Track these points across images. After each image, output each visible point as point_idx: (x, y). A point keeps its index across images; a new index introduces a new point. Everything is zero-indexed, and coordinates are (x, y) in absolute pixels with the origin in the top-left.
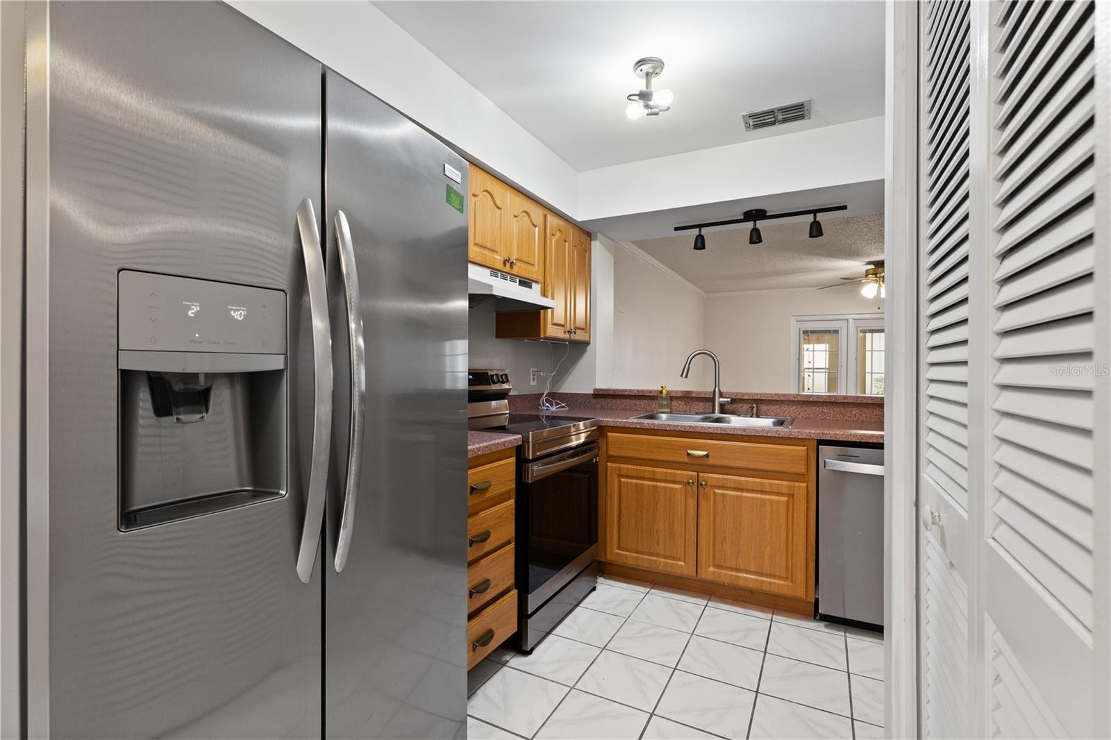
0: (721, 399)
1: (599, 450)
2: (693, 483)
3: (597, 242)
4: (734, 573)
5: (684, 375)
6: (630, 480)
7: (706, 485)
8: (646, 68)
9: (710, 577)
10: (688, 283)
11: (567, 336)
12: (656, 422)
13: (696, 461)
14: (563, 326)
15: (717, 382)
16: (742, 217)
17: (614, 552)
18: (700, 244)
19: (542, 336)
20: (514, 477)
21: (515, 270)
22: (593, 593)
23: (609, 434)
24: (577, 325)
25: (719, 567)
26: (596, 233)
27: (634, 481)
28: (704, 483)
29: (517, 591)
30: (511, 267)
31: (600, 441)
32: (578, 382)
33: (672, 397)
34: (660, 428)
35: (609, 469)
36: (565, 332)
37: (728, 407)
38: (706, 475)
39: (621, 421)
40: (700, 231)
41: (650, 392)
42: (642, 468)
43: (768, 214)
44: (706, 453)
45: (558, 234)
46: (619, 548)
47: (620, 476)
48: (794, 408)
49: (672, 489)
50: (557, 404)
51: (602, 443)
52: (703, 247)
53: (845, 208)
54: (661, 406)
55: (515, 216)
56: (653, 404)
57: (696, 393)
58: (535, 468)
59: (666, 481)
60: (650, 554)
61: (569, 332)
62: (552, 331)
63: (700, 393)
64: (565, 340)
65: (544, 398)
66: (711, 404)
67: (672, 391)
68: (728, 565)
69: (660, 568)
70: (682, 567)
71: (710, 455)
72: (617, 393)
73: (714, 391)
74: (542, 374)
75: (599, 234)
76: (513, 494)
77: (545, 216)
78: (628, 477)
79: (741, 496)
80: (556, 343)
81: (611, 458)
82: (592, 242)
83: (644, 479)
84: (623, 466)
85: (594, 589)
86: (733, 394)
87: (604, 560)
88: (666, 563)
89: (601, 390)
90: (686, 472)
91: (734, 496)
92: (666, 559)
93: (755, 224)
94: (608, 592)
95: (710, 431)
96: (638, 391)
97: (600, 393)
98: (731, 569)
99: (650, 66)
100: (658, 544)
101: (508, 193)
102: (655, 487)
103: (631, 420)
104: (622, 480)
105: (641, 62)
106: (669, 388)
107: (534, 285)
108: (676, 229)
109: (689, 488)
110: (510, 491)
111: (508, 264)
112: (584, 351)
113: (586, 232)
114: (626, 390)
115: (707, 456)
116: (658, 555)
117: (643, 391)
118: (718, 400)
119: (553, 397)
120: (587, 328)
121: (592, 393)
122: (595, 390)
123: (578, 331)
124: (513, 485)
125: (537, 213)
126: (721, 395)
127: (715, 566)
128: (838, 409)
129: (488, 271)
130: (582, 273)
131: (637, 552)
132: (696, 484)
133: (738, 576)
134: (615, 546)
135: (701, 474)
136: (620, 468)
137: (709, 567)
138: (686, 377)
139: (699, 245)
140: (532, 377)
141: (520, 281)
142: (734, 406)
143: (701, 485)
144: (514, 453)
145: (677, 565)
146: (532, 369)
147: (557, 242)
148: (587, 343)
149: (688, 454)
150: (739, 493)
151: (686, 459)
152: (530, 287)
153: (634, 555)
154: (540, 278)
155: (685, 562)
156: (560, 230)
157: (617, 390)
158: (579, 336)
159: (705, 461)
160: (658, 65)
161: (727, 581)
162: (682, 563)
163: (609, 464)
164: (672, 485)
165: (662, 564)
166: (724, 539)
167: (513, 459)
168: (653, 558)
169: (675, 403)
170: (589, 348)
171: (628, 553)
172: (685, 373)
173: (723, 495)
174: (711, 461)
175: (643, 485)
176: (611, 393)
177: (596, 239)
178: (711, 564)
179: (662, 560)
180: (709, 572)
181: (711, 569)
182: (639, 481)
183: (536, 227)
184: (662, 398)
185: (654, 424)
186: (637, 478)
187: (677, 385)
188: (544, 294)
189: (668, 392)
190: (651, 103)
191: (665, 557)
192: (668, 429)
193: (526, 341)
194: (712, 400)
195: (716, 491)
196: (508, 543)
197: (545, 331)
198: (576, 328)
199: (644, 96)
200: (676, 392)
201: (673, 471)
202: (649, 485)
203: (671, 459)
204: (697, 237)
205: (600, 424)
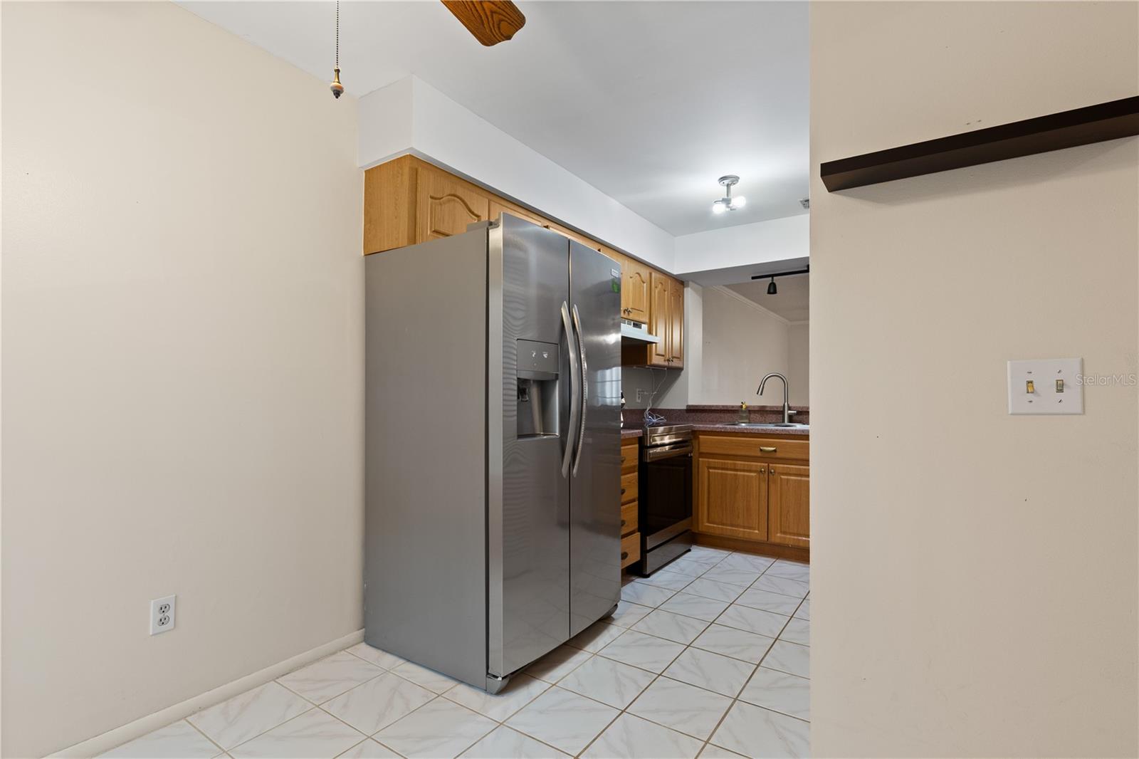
0: (790, 412)
1: (693, 447)
2: (764, 471)
3: (689, 289)
4: (796, 537)
5: (759, 393)
6: (716, 471)
7: (774, 472)
8: (726, 182)
9: (778, 541)
10: (772, 313)
11: (666, 364)
12: (737, 427)
13: (767, 455)
14: (663, 356)
15: (786, 398)
16: (806, 269)
17: (705, 525)
18: (772, 289)
19: (649, 363)
20: (637, 457)
21: (631, 316)
22: (689, 553)
23: (700, 437)
24: (674, 355)
25: (785, 533)
26: (688, 281)
27: (720, 471)
28: (772, 471)
29: (639, 533)
30: (629, 314)
31: (693, 441)
32: (674, 400)
33: (750, 411)
34: (739, 431)
35: (701, 463)
36: (665, 360)
37: (795, 418)
38: (774, 465)
39: (710, 427)
40: (773, 280)
41: (733, 407)
42: (726, 461)
44: (774, 449)
45: (660, 286)
46: (709, 522)
47: (709, 468)
49: (748, 476)
50: (657, 417)
51: (695, 443)
52: (775, 292)
54: (742, 418)
55: (631, 277)
56: (735, 416)
57: (770, 407)
58: (651, 452)
59: (744, 471)
60: (732, 525)
61: (668, 360)
62: (656, 360)
63: (773, 407)
64: (664, 367)
65: (647, 412)
66: (781, 416)
67: (750, 406)
68: (791, 531)
69: (740, 535)
70: (757, 534)
71: (778, 450)
72: (706, 408)
73: (784, 405)
74: (645, 393)
75: (690, 283)
76: (637, 468)
77: (651, 274)
78: (715, 468)
79: (801, 480)
80: (658, 369)
81: (702, 455)
82: (685, 289)
83: (727, 469)
84: (711, 460)
85: (689, 550)
86: (800, 407)
87: (697, 531)
88: (744, 532)
89: (692, 406)
90: (759, 464)
91: (795, 480)
92: (744, 528)
94: (699, 553)
95: (778, 432)
96: (723, 406)
97: (692, 408)
98: (794, 534)
99: (729, 181)
100: (739, 518)
101: (626, 261)
102: (736, 475)
103: (717, 426)
104: (711, 471)
105: (723, 178)
106: (747, 404)
107: (643, 325)
108: (753, 278)
109: (762, 476)
110: (635, 466)
111: (626, 313)
112: (679, 375)
113: (680, 282)
114: (713, 406)
115: (775, 451)
116: (738, 526)
117: (727, 406)
118: (787, 412)
119: (654, 412)
120: (681, 357)
121: (685, 408)
122: (687, 406)
123: (674, 360)
124: (636, 462)
125: (645, 272)
126: (790, 408)
127: (781, 532)
130: (677, 309)
131: (723, 524)
132: (767, 473)
133: (799, 540)
134: (705, 520)
135: (771, 465)
136: (708, 462)
137: (777, 533)
138: (761, 394)
139: (772, 291)
140: (637, 396)
141: (634, 324)
142: (801, 417)
143: (771, 472)
144: (637, 441)
145: (753, 533)
146: (638, 390)
147: (659, 292)
148: (681, 369)
149: (761, 450)
150: (799, 478)
151: (759, 454)
152: (640, 328)
153: (720, 526)
154: (647, 321)
155: (759, 530)
156: (661, 283)
157: (705, 406)
158: (675, 363)
159: (773, 455)
160: (735, 179)
161: (791, 543)
162: (757, 531)
163: (700, 459)
164: (749, 474)
165: (741, 532)
166: (788, 512)
167: (637, 446)
168: (734, 528)
169: (752, 416)
170: (683, 373)
171: (715, 526)
172: (761, 391)
173: (788, 479)
174: (779, 455)
175: (727, 474)
176: (701, 408)
177: (688, 286)
178: (779, 531)
179: (741, 529)
180: (777, 537)
181: (779, 535)
182: (723, 471)
183: (644, 283)
184: (742, 411)
185: (735, 429)
186: (723, 469)
187: (755, 401)
188: (650, 332)
189: (747, 407)
190: (731, 205)
191: (744, 527)
192: (745, 431)
193: (635, 367)
194: (783, 412)
195: (782, 477)
196: (634, 501)
197: (651, 361)
198: (673, 357)
199: (727, 201)
200: (754, 407)
201: (749, 463)
202: (731, 474)
203: (747, 454)
204: (770, 284)
205: (694, 429)
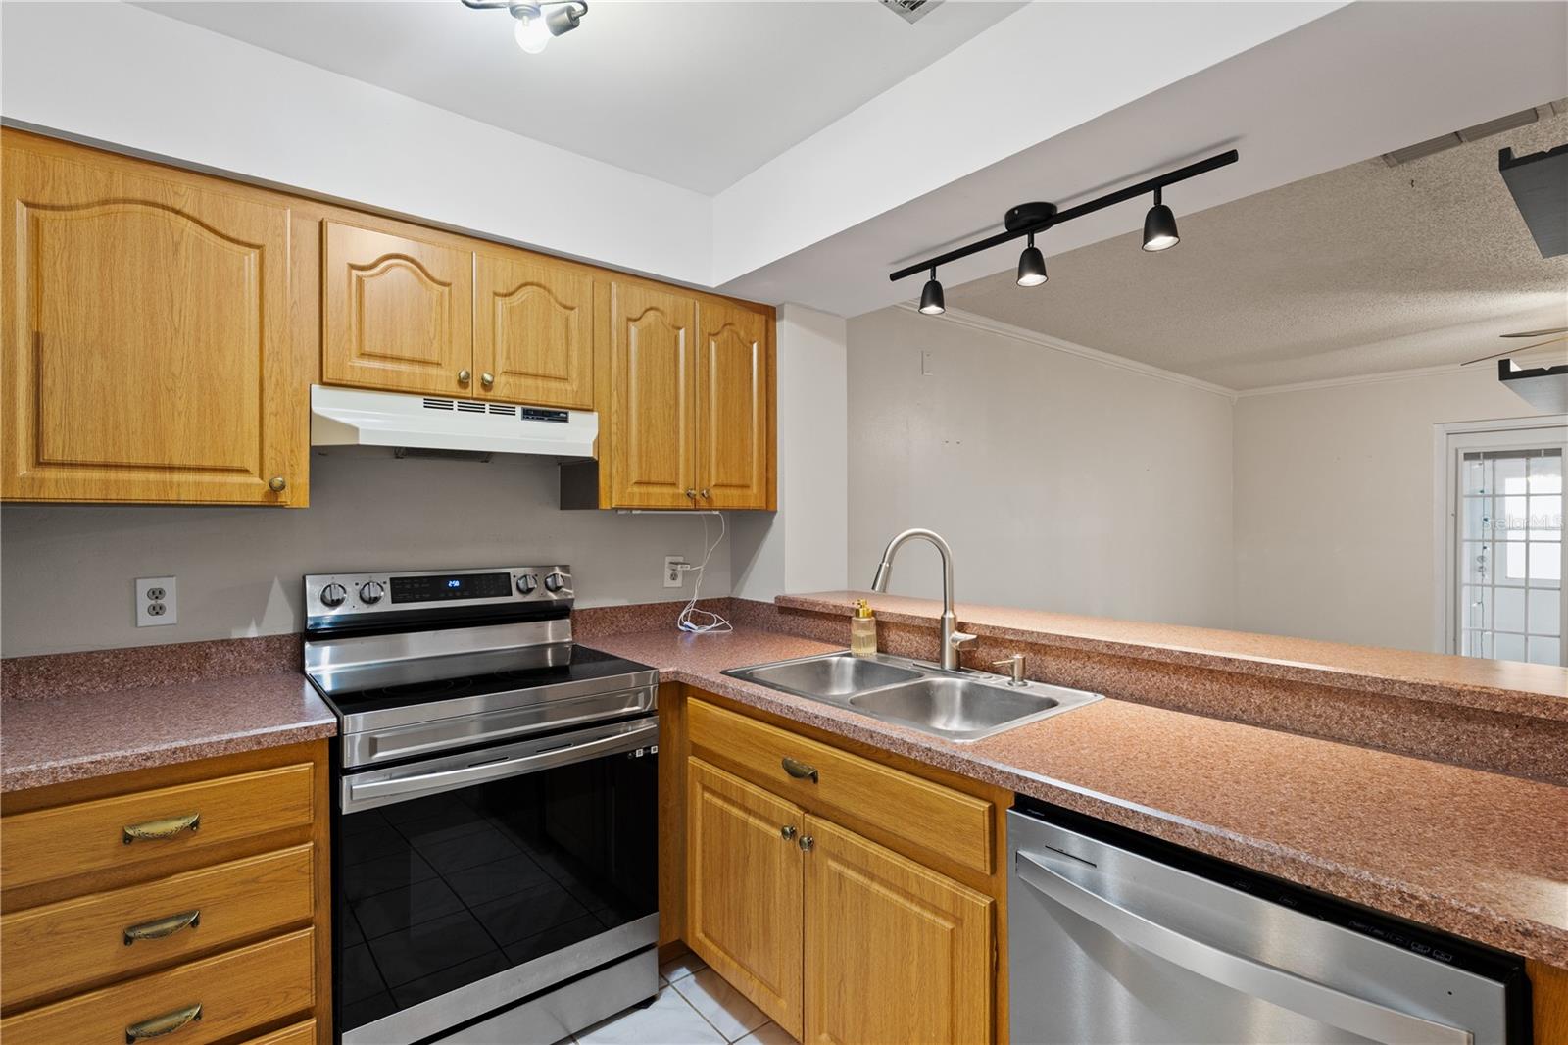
3: (787, 323)
6: (714, 799)
7: (812, 844)
11: (684, 503)
13: (800, 787)
14: (670, 484)
16: (1003, 230)
17: (697, 937)
18: (930, 300)
19: (604, 505)
21: (501, 392)
23: (690, 703)
24: (721, 482)
25: (836, 1039)
26: (782, 305)
27: (719, 803)
28: (805, 839)
30: (487, 387)
32: (760, 580)
34: (748, 701)
36: (676, 497)
37: (982, 654)
38: (815, 821)
40: (933, 273)
42: (731, 779)
43: (1060, 210)
45: (650, 316)
46: (703, 930)
47: (703, 786)
48: (1114, 671)
53: (1231, 157)
55: (500, 295)
60: (740, 962)
61: (690, 495)
65: (691, 609)
69: (752, 997)
71: (819, 777)
72: (805, 607)
73: (944, 617)
74: (689, 567)
75: (787, 310)
79: (868, 890)
81: (694, 748)
82: (778, 324)
83: (731, 801)
84: (707, 767)
85: (648, 1001)
88: (759, 989)
90: (787, 805)
91: (858, 884)
92: (761, 982)
93: (1031, 241)
95: (818, 723)
100: (749, 948)
102: (745, 823)
104: (705, 795)
107: (575, 415)
108: (894, 277)
109: (791, 844)
111: (475, 384)
112: (769, 524)
115: (815, 778)
116: (750, 970)
121: (773, 601)
122: (778, 596)
125: (572, 284)
127: (829, 1033)
128: (1216, 687)
129: (420, 400)
132: (799, 839)
134: (698, 925)
135: (807, 817)
136: (702, 770)
140: (668, 572)
141: (528, 410)
142: (993, 652)
144: (326, 752)
146: (668, 559)
147: (648, 332)
148: (768, 513)
149: (785, 767)
150: (866, 882)
151: (785, 778)
152: (565, 420)
153: (721, 953)
154: (589, 401)
155: (787, 1003)
156: (655, 309)
158: (756, 500)
159: (812, 789)
162: (784, 1004)
163: (691, 758)
168: (744, 972)
170: (775, 519)
171: (713, 946)
173: (841, 877)
174: (821, 792)
175: (730, 814)
176: (798, 606)
177: (782, 317)
178: (825, 1028)
179: (756, 981)
181: (825, 1037)
182: (725, 806)
184: (858, 623)
185: (740, 692)
186: (723, 797)
192: (758, 707)
195: (831, 864)
196: (296, 926)
197: (611, 498)
198: (718, 487)
201: (769, 798)
202: (737, 817)
204: (927, 286)
